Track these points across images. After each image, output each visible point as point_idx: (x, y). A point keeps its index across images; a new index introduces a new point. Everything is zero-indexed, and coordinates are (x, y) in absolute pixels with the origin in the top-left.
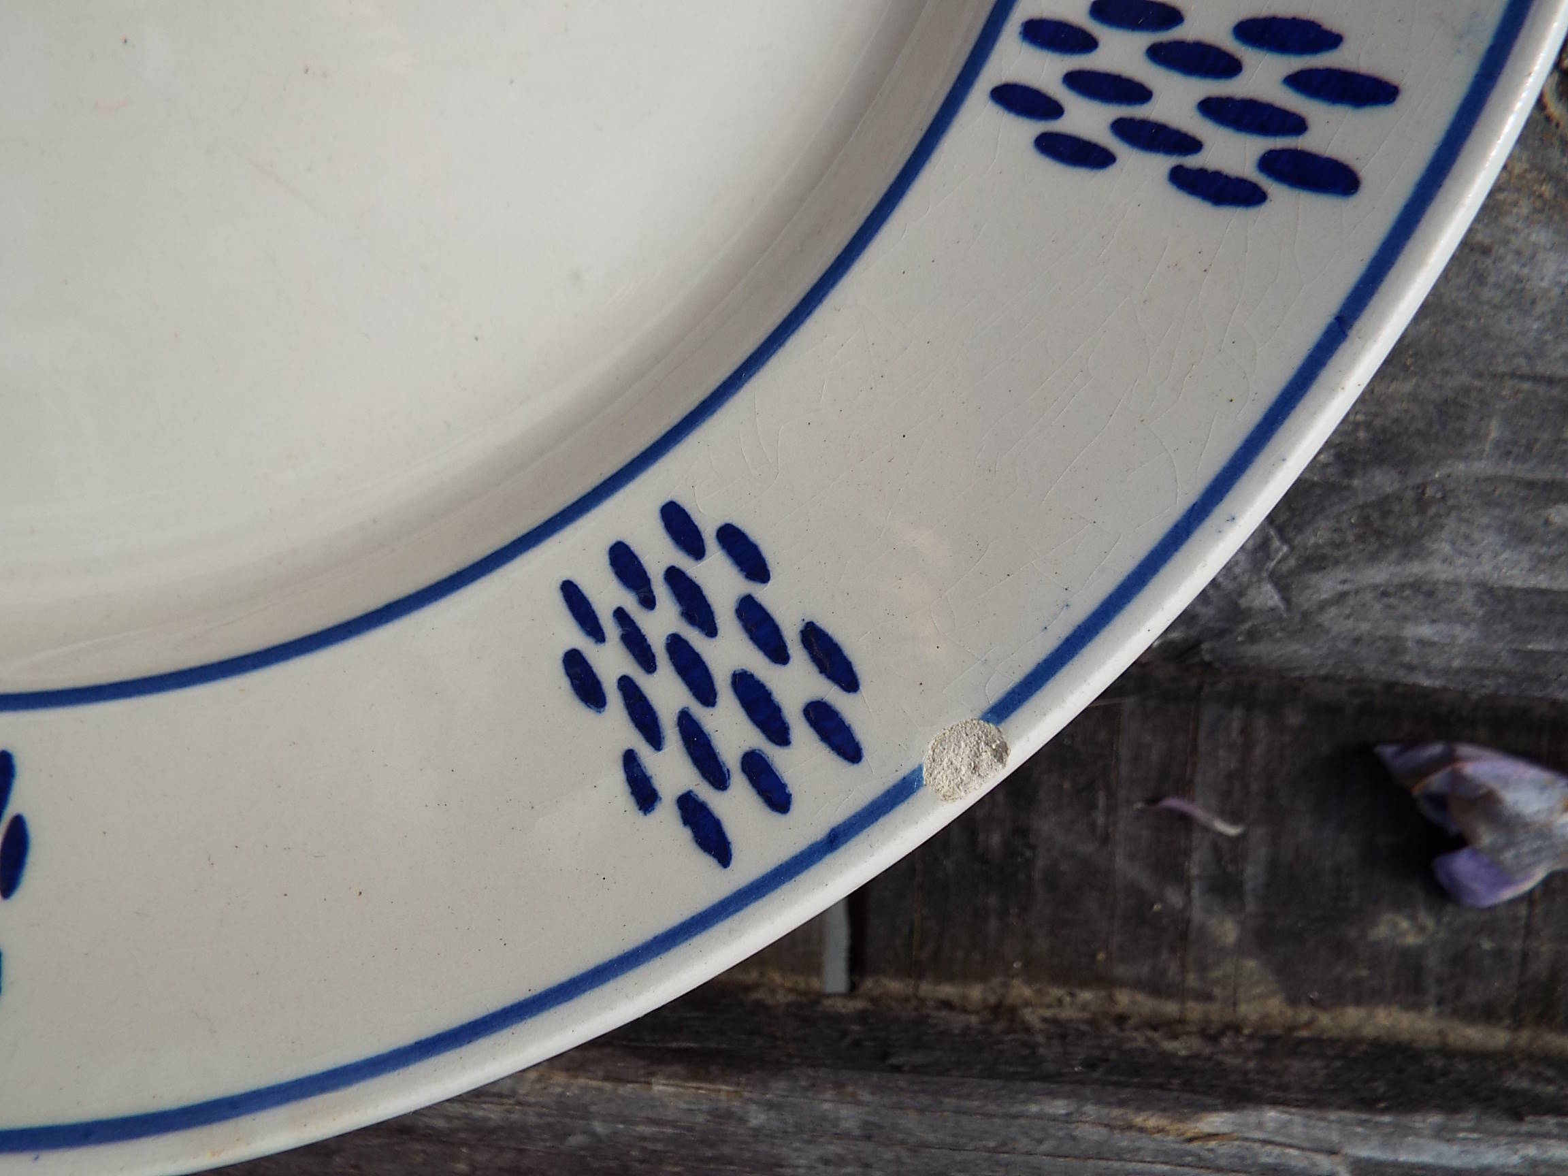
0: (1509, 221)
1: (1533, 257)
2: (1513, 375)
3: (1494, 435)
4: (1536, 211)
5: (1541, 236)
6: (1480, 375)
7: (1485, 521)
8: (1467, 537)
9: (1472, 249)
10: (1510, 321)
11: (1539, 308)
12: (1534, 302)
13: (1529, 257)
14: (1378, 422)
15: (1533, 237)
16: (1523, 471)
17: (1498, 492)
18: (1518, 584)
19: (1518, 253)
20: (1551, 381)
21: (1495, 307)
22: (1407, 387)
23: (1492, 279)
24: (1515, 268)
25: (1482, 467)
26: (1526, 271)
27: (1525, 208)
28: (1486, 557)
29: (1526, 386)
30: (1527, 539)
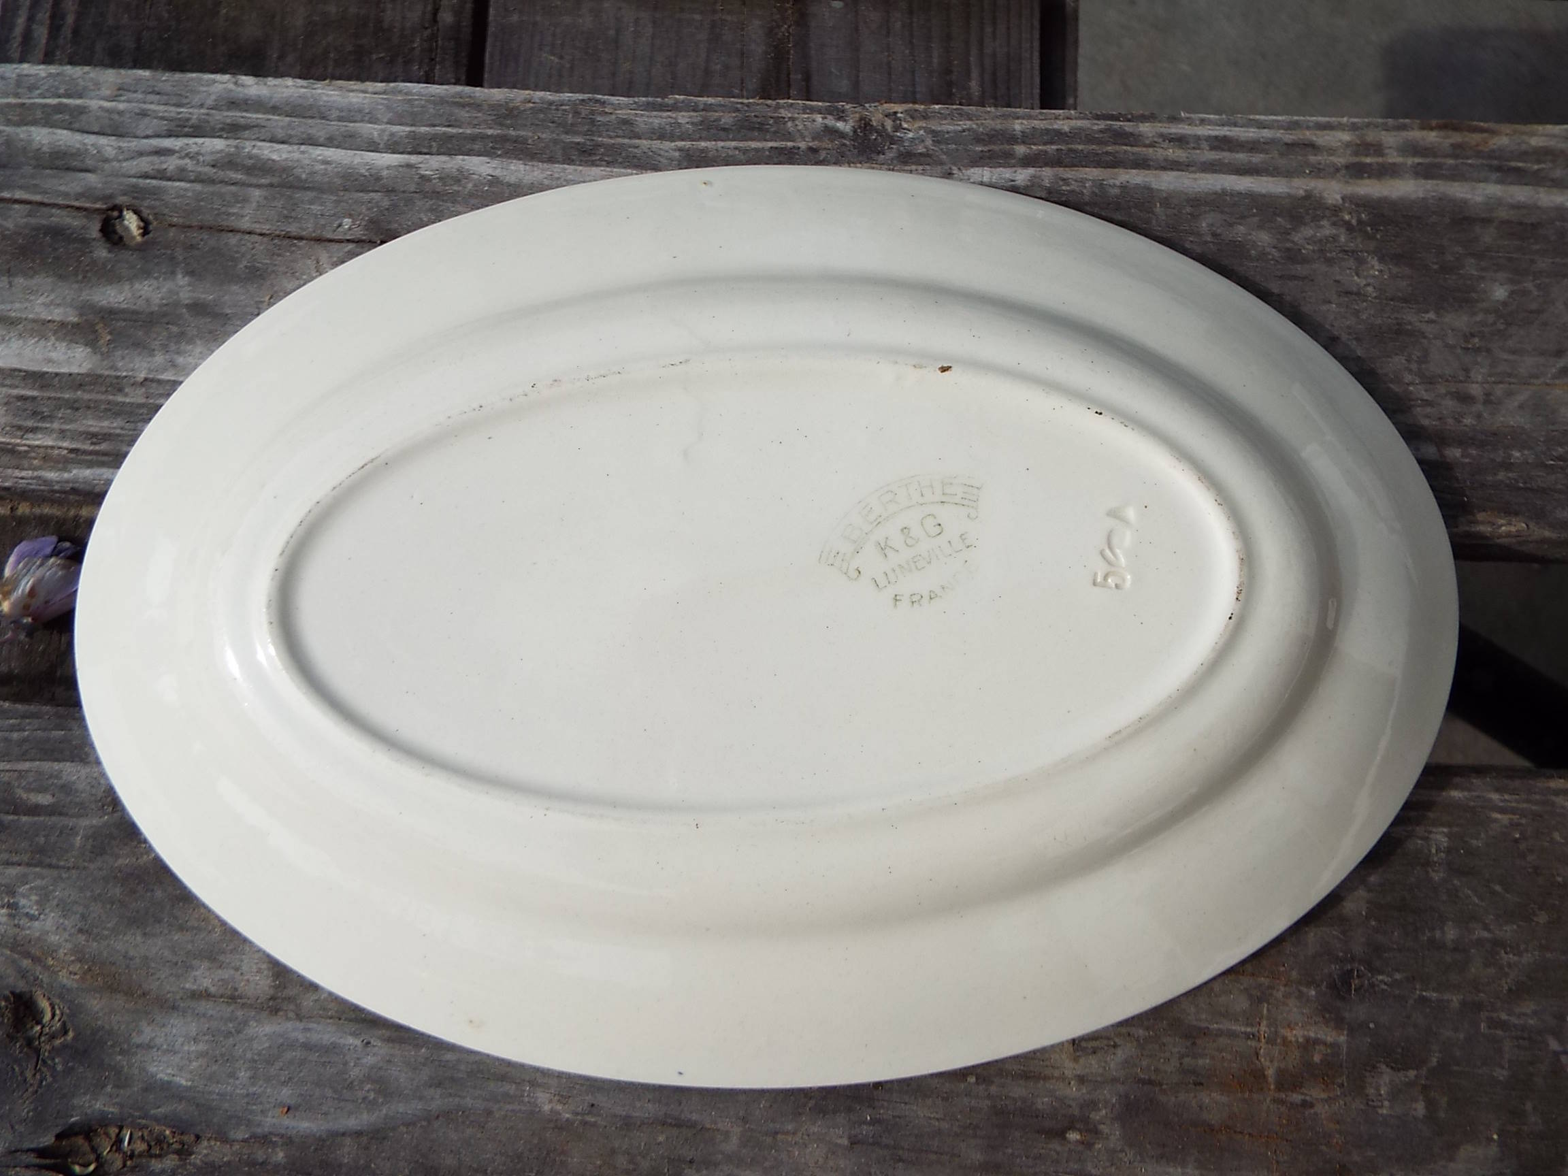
0: (69, 946)
1: (58, 928)
2: (69, 868)
3: (79, 838)
4: (56, 951)
5: (54, 938)
6: (85, 868)
7: (83, 795)
8: (93, 787)
9: (87, 931)
10: (70, 895)
11: (55, 902)
12: (57, 905)
13: (59, 928)
14: (135, 843)
15: (58, 937)
16: (64, 821)
17: (77, 810)
18: (68, 764)
19: (65, 929)
20: (50, 866)
21: (77, 903)
22: (120, 861)
23: (78, 916)
24: (66, 922)
25: (84, 822)
26: (61, 921)
27: (61, 952)
28: (83, 777)
29: (62, 863)
30: (63, 786)
